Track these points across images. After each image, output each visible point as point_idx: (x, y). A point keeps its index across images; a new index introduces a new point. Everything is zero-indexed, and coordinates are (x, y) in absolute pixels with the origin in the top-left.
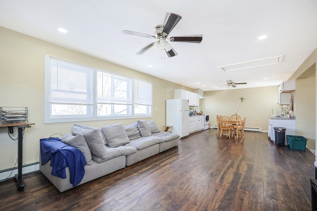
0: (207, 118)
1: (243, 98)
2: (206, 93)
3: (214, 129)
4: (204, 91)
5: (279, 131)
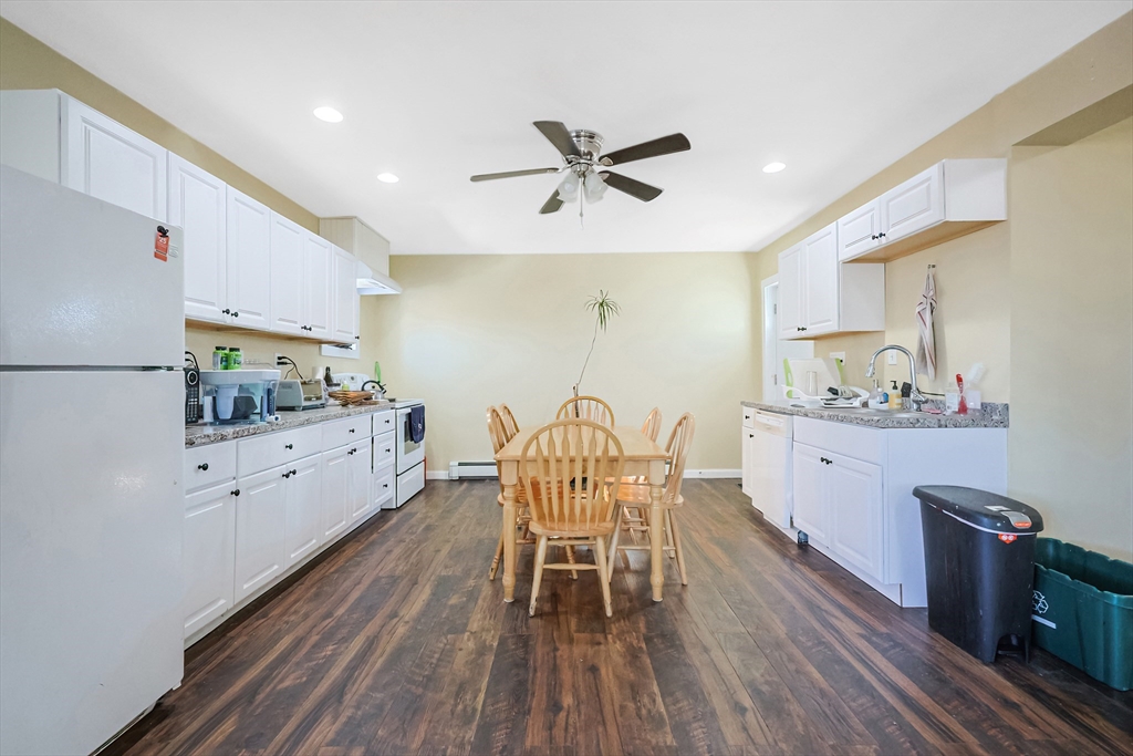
0: (414, 426)
1: (611, 298)
5: (1007, 537)
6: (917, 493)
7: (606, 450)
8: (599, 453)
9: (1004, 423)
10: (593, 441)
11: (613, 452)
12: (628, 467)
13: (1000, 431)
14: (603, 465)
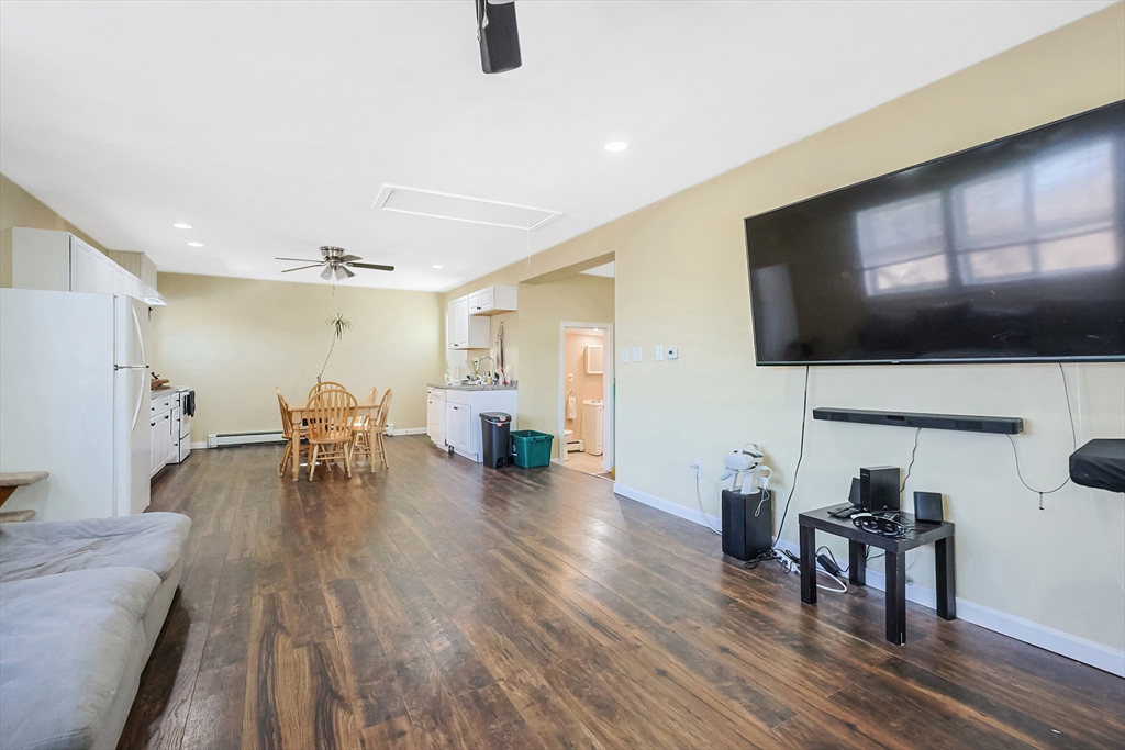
0: (190, 404)
1: (344, 318)
2: (169, 282)
3: (214, 453)
4: (161, 269)
5: (499, 424)
6: (481, 415)
7: (349, 404)
8: (345, 406)
9: (516, 388)
10: (343, 399)
11: (352, 405)
12: (360, 411)
13: (515, 391)
14: (348, 410)
